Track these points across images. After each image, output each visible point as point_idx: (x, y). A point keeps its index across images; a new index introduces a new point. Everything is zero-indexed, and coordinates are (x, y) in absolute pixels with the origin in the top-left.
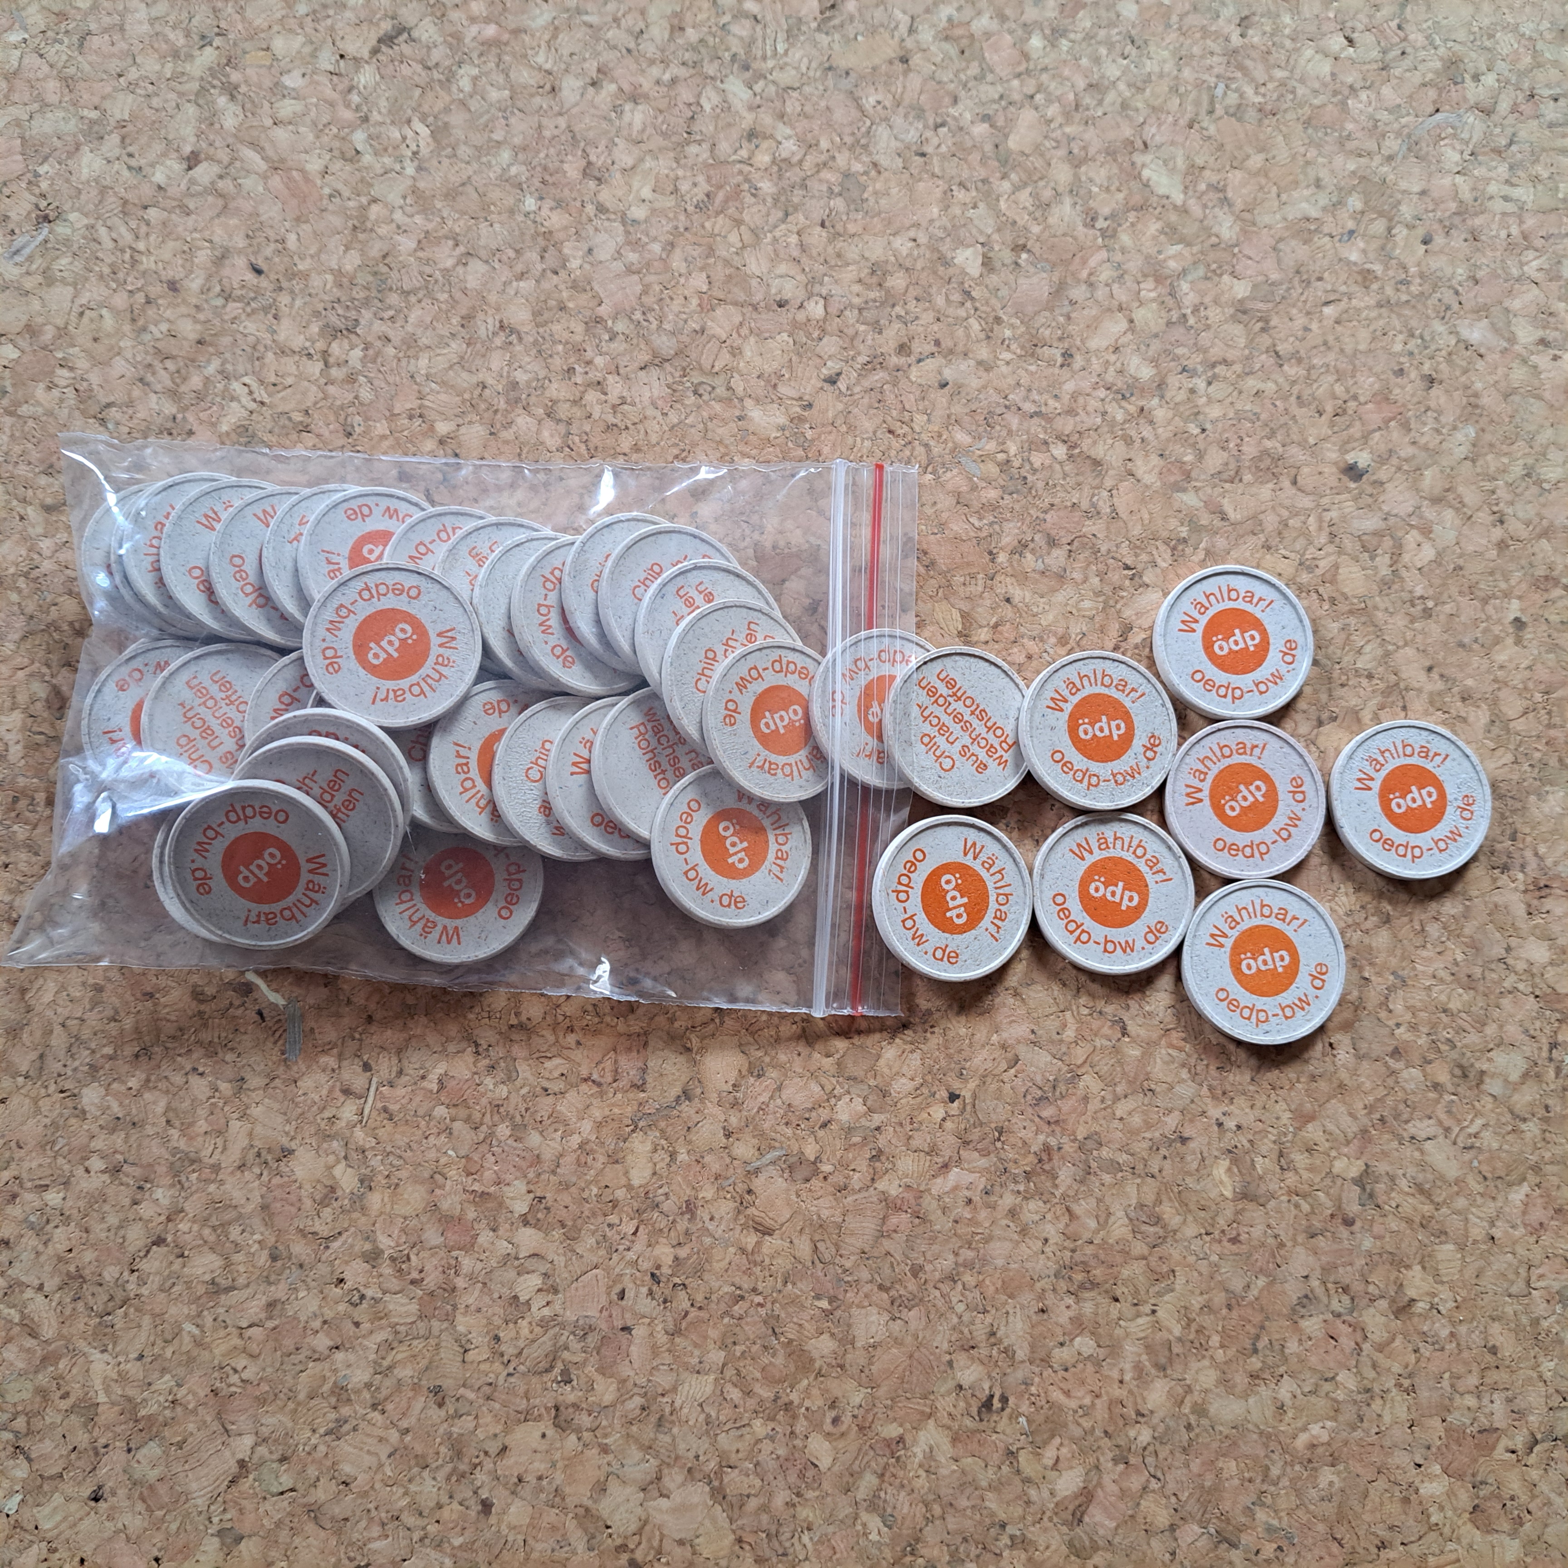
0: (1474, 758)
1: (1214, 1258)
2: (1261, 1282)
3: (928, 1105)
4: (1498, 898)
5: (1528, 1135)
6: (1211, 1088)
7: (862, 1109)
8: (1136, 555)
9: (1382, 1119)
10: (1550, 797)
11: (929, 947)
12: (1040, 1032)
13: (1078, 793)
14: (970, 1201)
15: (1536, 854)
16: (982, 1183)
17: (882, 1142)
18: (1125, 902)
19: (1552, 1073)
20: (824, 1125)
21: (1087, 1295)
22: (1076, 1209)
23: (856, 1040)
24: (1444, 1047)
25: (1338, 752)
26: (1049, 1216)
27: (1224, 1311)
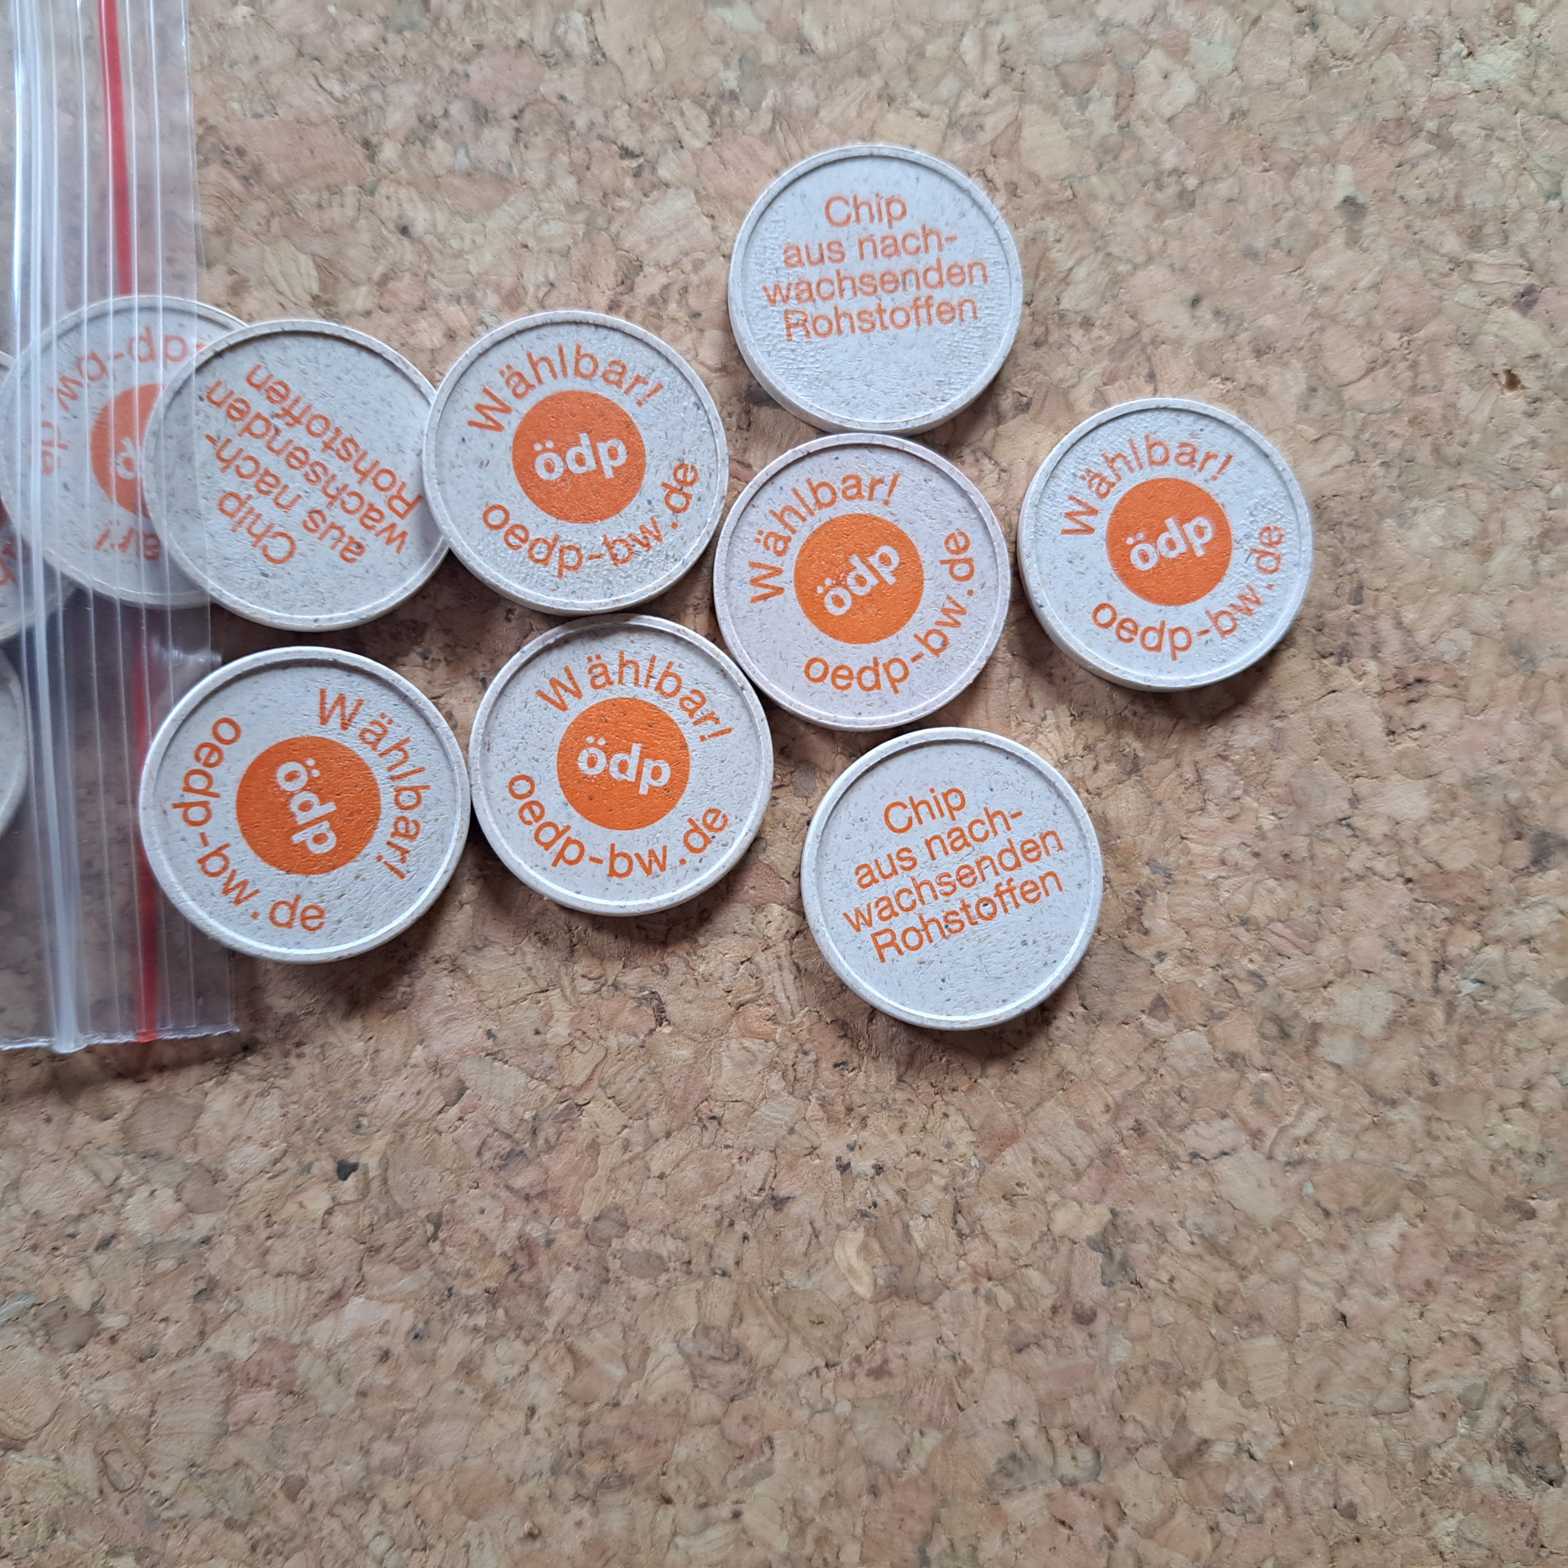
0: (1281, 460)
1: (843, 1408)
2: (932, 1439)
3: (299, 1189)
4: (1333, 709)
5: (1402, 1129)
6: (824, 1103)
7: (176, 1208)
8: (643, 129)
9: (1139, 1129)
10: (1420, 518)
11: (261, 904)
12: (501, 1035)
13: (540, 584)
14: (385, 1356)
15: (1399, 625)
16: (407, 1320)
17: (214, 1264)
18: (647, 781)
19: (1439, 1015)
20: (104, 1244)
21: (612, 1498)
22: (584, 1347)
23: (157, 1084)
24: (1245, 988)
25: (1033, 467)
26: (535, 1367)
27: (866, 1500)
